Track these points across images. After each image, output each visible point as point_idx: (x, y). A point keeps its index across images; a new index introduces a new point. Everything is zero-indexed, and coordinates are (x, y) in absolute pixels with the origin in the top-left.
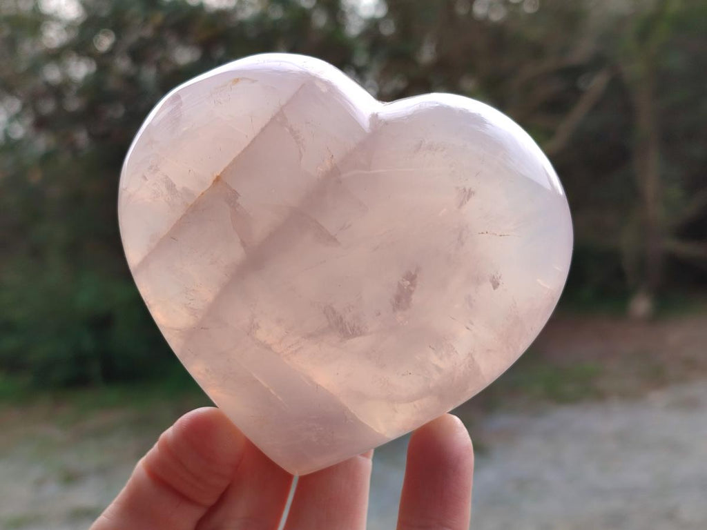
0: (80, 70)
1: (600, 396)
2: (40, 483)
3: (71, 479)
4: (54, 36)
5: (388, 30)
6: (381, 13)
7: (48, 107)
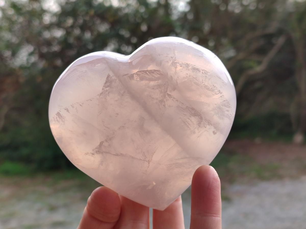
0: (59, 33)
1: (280, 177)
2: (39, 210)
3: (53, 209)
4: (47, 19)
5: (190, 17)
6: (187, 9)
7: (45, 50)
